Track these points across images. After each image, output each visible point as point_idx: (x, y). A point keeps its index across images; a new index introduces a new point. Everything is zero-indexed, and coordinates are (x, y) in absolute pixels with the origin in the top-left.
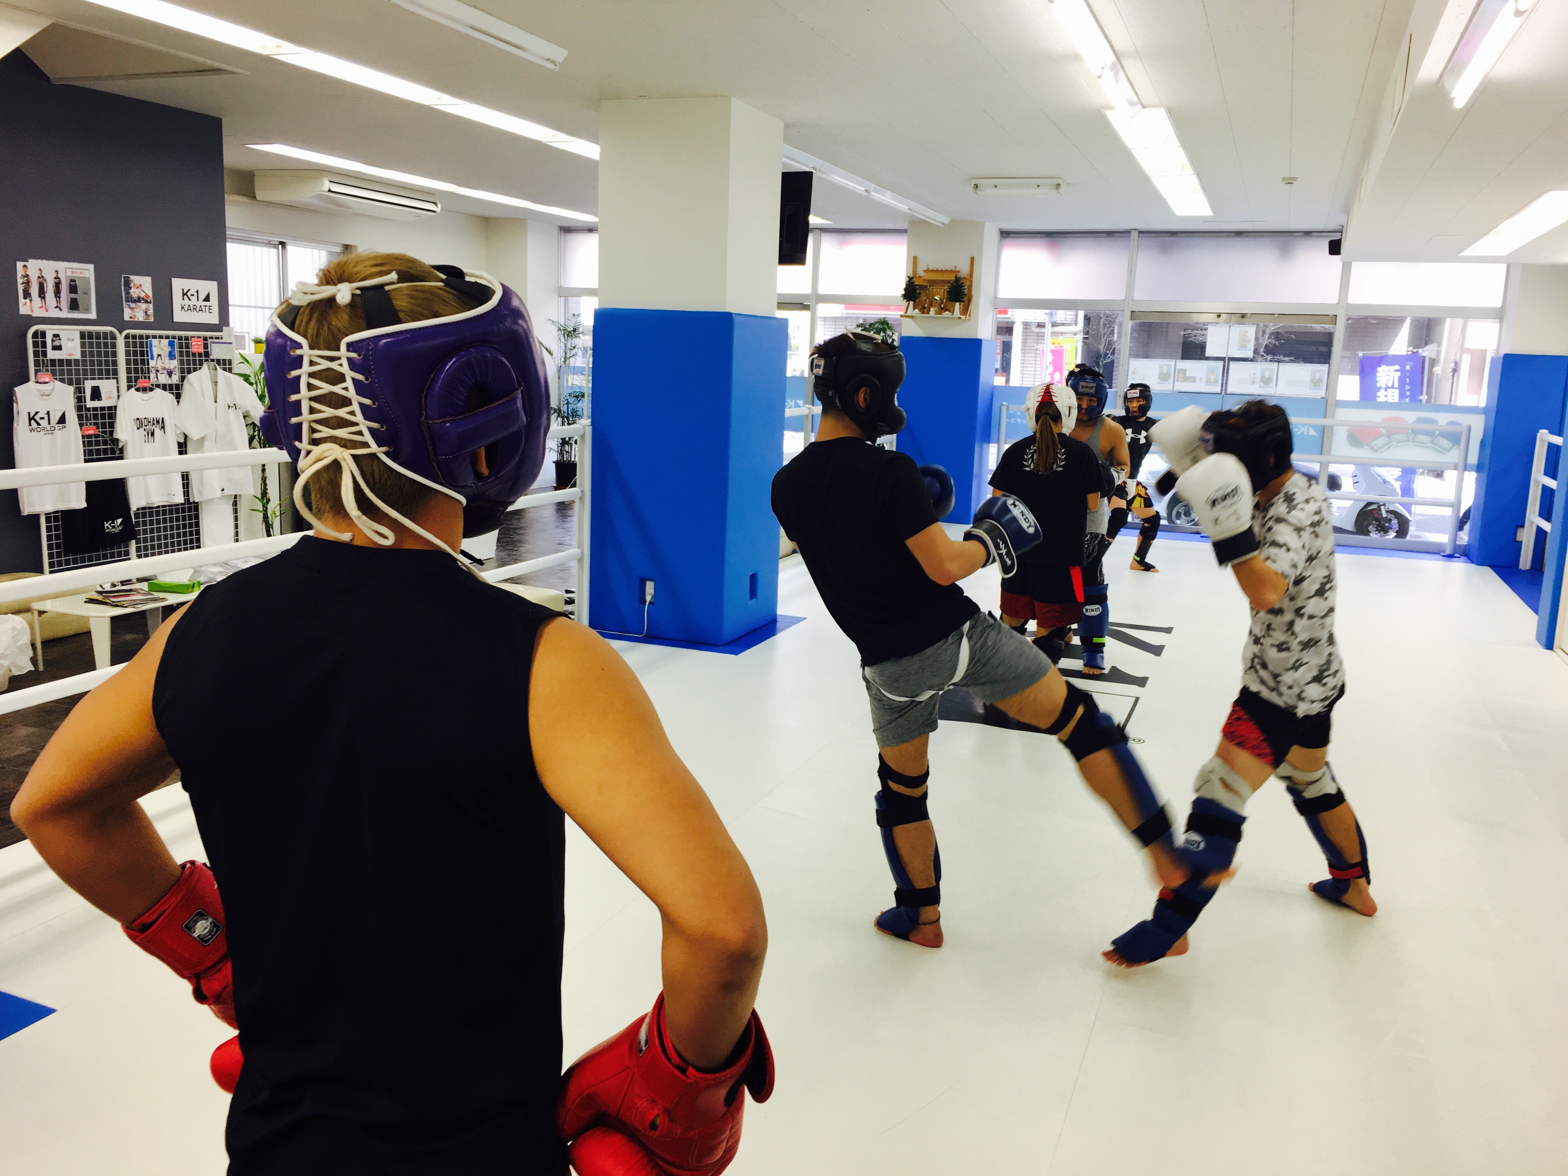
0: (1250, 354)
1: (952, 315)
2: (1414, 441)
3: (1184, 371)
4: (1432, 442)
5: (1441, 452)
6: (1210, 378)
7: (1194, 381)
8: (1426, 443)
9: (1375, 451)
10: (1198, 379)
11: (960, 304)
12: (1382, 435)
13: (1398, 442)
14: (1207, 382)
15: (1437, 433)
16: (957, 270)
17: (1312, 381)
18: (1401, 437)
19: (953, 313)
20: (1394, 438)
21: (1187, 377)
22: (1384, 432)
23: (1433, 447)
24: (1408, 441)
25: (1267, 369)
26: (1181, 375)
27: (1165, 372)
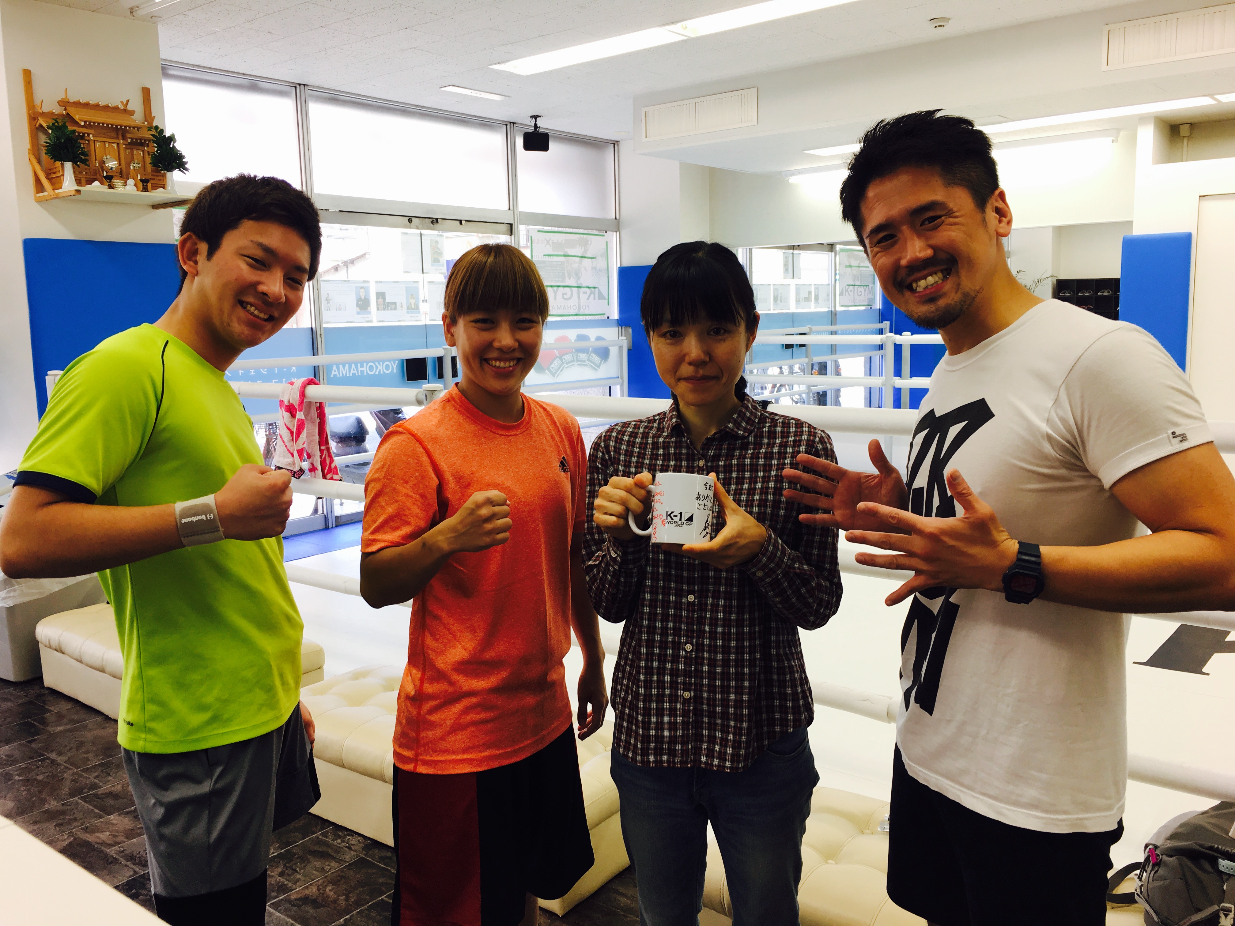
1: (164, 195)
2: (578, 361)
4: (589, 360)
5: (595, 369)
6: (411, 304)
7: (395, 309)
8: (585, 361)
10: (398, 305)
11: (170, 176)
12: (557, 357)
13: (567, 363)
15: (591, 349)
16: (129, 109)
18: (568, 357)
19: (166, 192)
20: (564, 359)
22: (557, 354)
23: (590, 365)
24: (573, 361)
27: (363, 297)
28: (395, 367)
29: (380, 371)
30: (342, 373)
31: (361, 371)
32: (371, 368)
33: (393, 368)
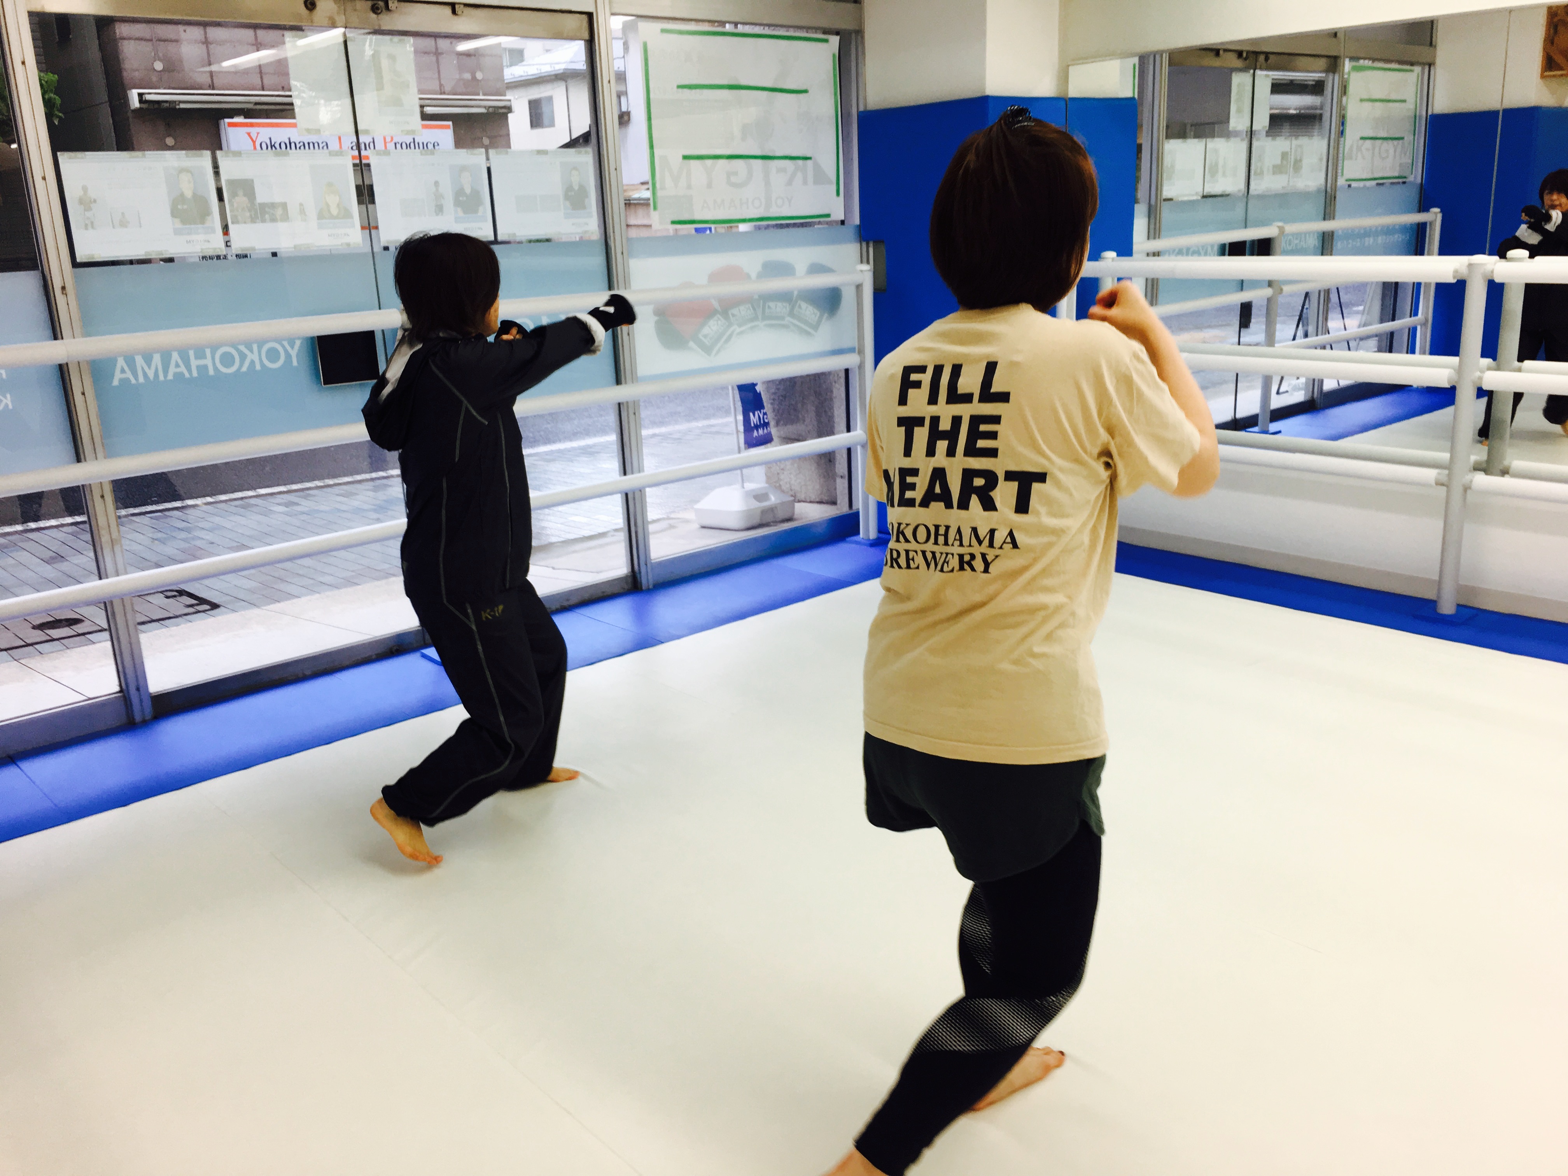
6: (328, 205)
8: (783, 318)
9: (707, 350)
10: (293, 210)
12: (716, 313)
13: (741, 324)
14: (320, 216)
15: (797, 292)
17: (567, 197)
20: (732, 318)
23: (795, 325)
25: (463, 168)
27: (189, 194)
28: (294, 353)
29: (252, 362)
30: (145, 375)
31: (198, 367)
32: (227, 360)
33: (288, 356)
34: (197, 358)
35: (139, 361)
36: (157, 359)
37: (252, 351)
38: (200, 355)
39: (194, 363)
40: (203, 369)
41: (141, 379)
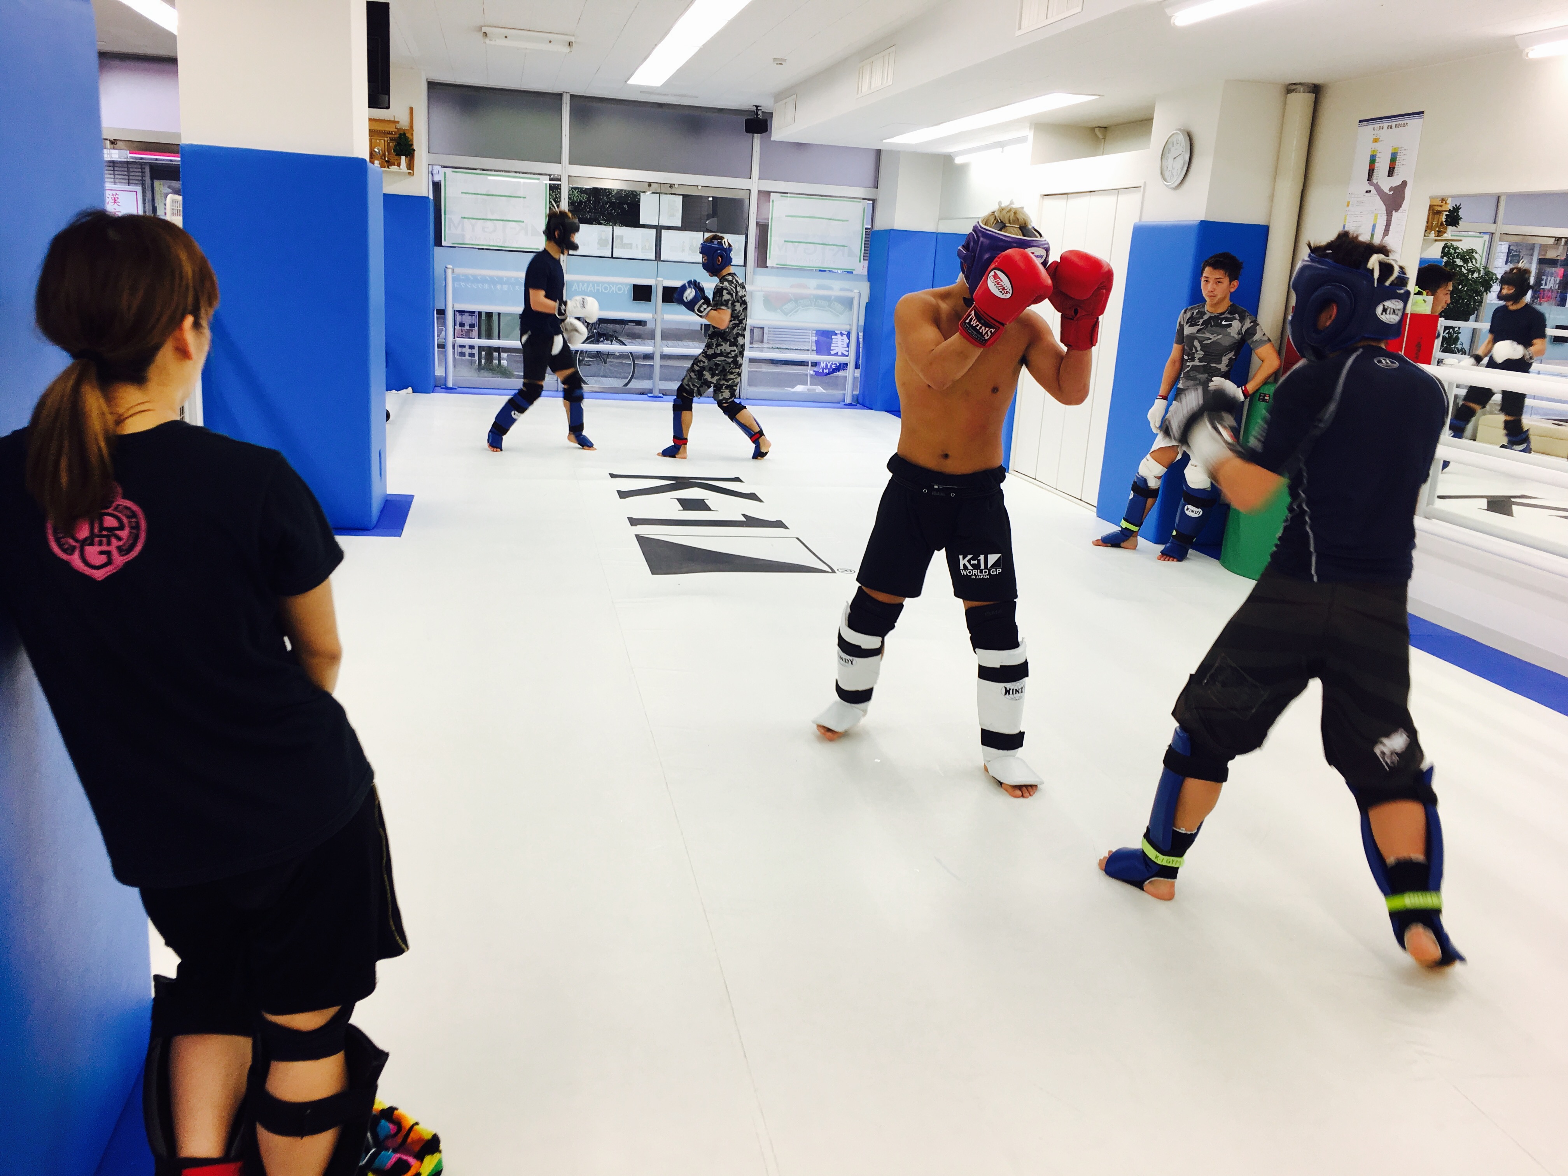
0: (679, 224)
1: (400, 169)
3: (621, 238)
4: (829, 306)
6: (645, 245)
7: (631, 248)
9: (786, 314)
10: (635, 246)
11: (406, 159)
13: (803, 306)
14: (642, 248)
16: (396, 120)
19: (399, 167)
20: (800, 303)
21: (625, 244)
23: (830, 311)
25: (694, 238)
26: (619, 241)
27: (604, 238)
28: (626, 290)
29: (615, 289)
30: (581, 289)
31: (597, 289)
32: (606, 288)
33: (624, 290)
34: (597, 286)
35: (581, 284)
36: (585, 285)
37: (613, 286)
38: (598, 286)
39: (596, 288)
40: (598, 290)
41: (580, 290)
